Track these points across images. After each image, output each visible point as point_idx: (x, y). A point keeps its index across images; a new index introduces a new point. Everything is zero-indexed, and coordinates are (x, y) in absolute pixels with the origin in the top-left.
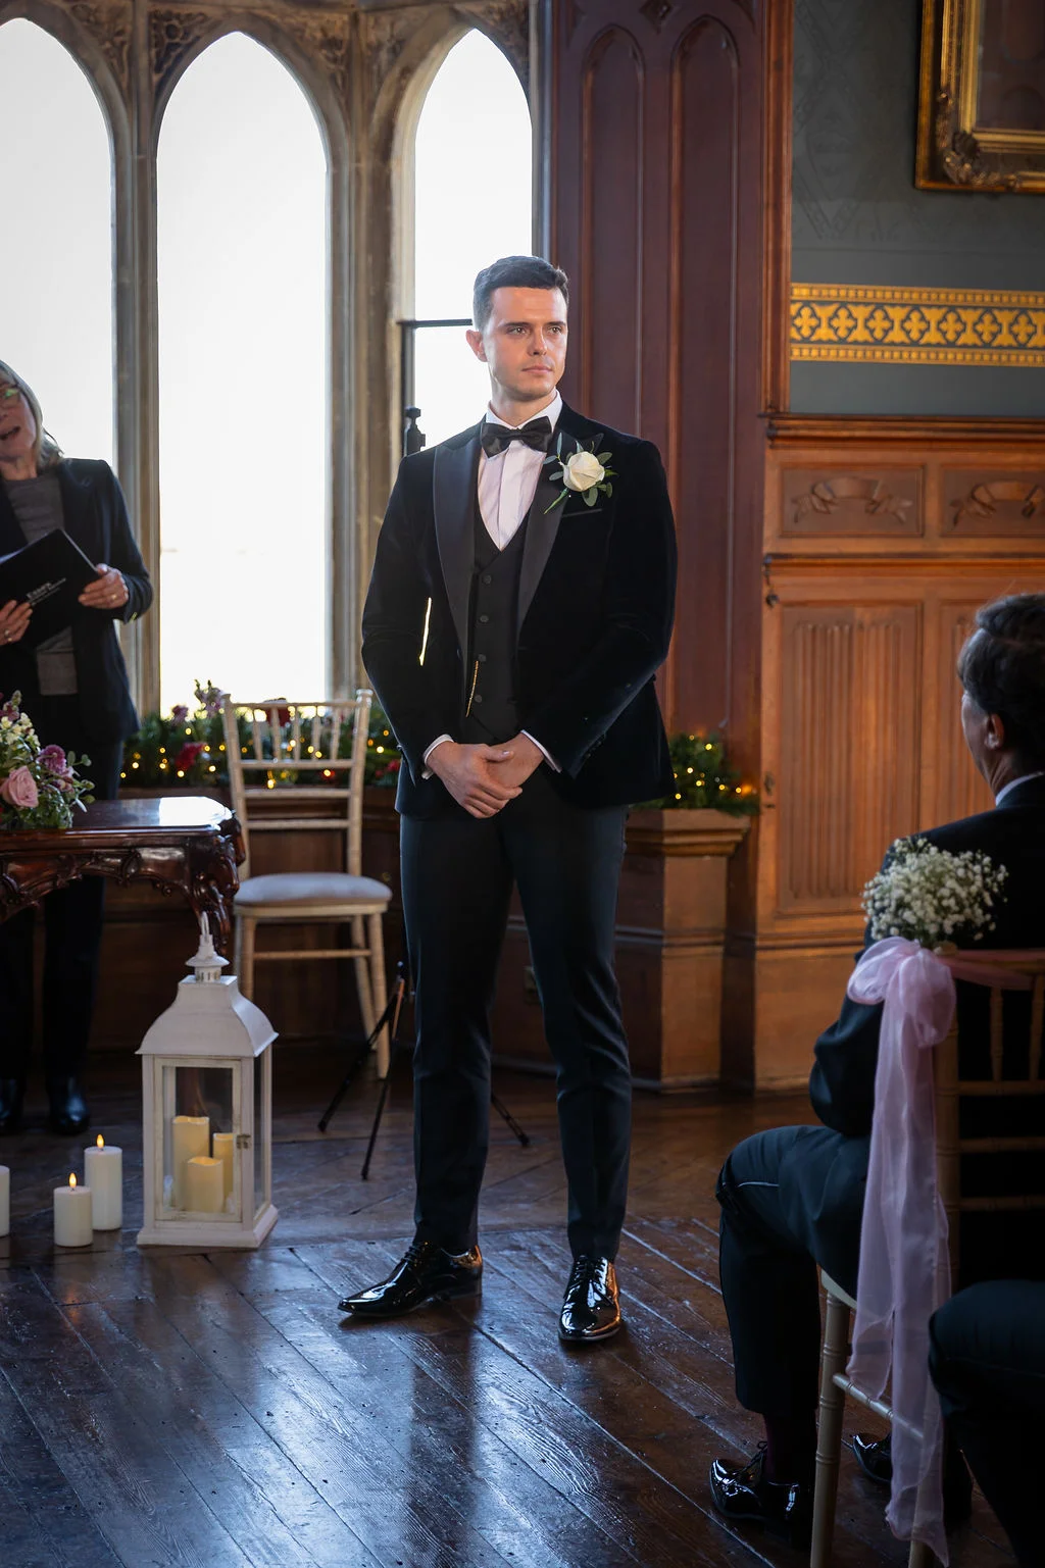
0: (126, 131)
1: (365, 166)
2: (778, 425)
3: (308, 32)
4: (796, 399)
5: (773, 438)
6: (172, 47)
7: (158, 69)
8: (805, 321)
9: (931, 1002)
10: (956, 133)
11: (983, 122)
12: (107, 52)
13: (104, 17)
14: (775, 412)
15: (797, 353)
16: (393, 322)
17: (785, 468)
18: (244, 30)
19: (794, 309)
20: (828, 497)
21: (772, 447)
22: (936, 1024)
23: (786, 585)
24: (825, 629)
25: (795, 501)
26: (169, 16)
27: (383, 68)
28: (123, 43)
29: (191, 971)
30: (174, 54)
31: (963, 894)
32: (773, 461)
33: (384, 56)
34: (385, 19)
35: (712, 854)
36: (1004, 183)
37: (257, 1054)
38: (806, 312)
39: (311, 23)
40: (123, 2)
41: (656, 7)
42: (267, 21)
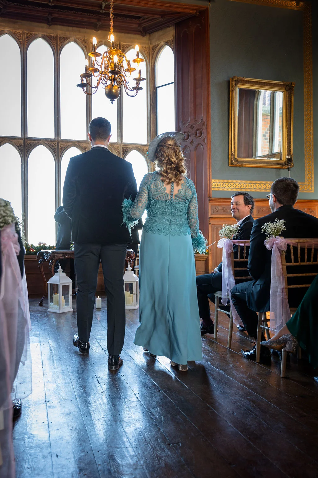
1: (152, 168)
2: (211, 199)
3: (144, 150)
4: (213, 196)
5: (210, 201)
6: (125, 152)
7: (124, 155)
8: (214, 185)
9: (229, 246)
10: (234, 158)
11: (239, 156)
12: (116, 152)
13: (116, 148)
14: (210, 197)
15: (213, 189)
17: (211, 205)
18: (135, 150)
19: (212, 183)
20: (218, 209)
21: (210, 202)
22: (230, 249)
23: (212, 222)
24: (218, 228)
25: (213, 210)
26: (125, 148)
28: (119, 151)
29: (127, 270)
30: (126, 153)
31: (234, 230)
32: (210, 204)
35: (202, 260)
36: (241, 165)
37: (136, 281)
38: (214, 183)
39: (145, 148)
40: (119, 146)
41: (192, 142)
42: (139, 148)
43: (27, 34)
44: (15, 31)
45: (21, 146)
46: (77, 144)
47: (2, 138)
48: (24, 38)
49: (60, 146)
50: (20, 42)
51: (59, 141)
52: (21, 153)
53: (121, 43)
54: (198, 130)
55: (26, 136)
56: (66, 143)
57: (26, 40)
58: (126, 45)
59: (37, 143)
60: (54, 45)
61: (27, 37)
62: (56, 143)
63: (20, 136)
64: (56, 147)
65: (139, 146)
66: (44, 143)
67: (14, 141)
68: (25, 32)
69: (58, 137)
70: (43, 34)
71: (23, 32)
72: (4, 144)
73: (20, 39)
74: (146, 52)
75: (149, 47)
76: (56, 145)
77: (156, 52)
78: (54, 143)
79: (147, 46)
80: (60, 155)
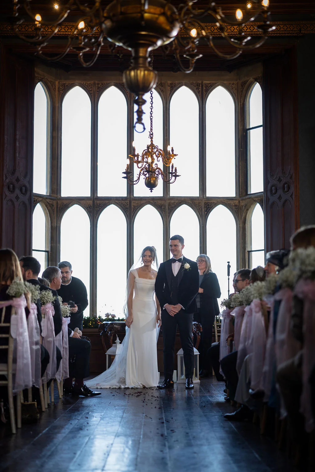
0: (201, 221)
1: (241, 225)
3: (232, 204)
6: (208, 208)
7: (206, 211)
12: (198, 209)
13: (197, 204)
16: (246, 251)
18: (221, 204)
26: (208, 203)
27: (244, 209)
28: (200, 208)
30: (209, 210)
33: (244, 207)
34: (244, 201)
39: (232, 202)
40: (200, 201)
41: (280, 198)
42: (224, 202)
43: (98, 84)
44: (86, 83)
45: (89, 207)
46: (152, 202)
47: (70, 199)
48: (95, 90)
49: (132, 205)
50: (91, 94)
51: (131, 199)
52: (90, 215)
53: (204, 82)
54: (286, 183)
55: (95, 196)
56: (139, 201)
57: (97, 91)
58: (210, 83)
59: (108, 203)
60: (128, 93)
61: (99, 88)
62: (128, 202)
63: (89, 195)
64: (128, 206)
65: (224, 200)
66: (115, 202)
67: (82, 202)
68: (96, 82)
69: (130, 195)
70: (116, 82)
71: (95, 84)
72: (72, 205)
73: (91, 91)
74: (234, 89)
75: (238, 83)
76: (128, 204)
77: (245, 89)
78: (125, 202)
79: (235, 82)
80: (132, 214)
